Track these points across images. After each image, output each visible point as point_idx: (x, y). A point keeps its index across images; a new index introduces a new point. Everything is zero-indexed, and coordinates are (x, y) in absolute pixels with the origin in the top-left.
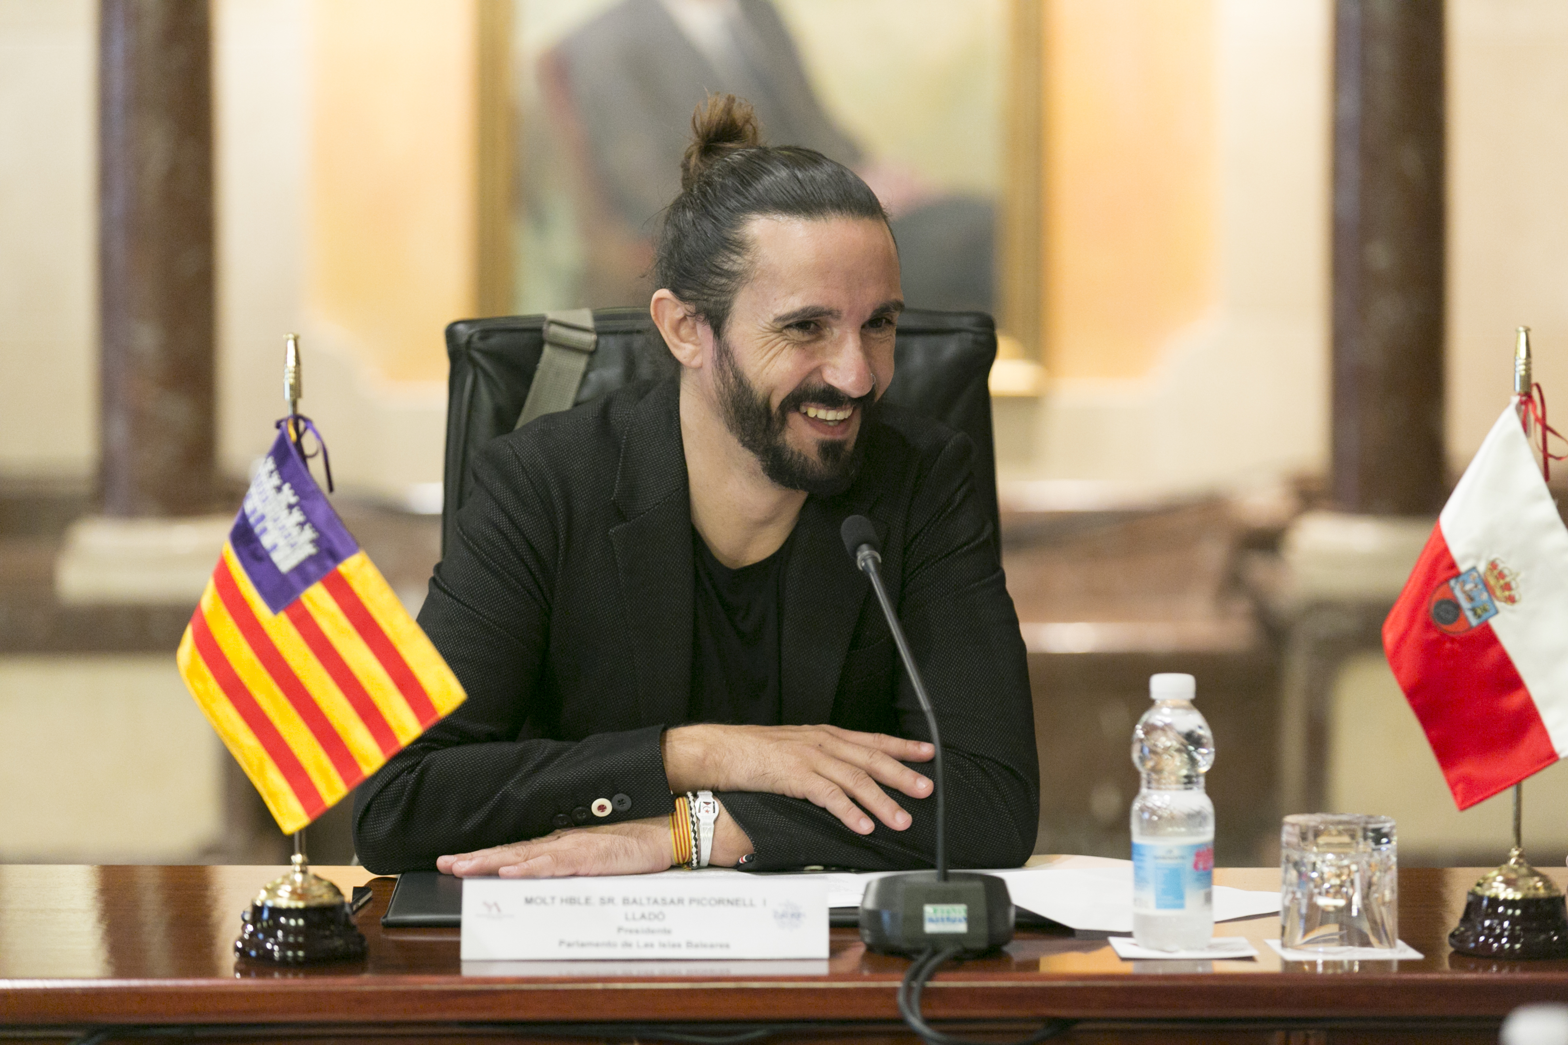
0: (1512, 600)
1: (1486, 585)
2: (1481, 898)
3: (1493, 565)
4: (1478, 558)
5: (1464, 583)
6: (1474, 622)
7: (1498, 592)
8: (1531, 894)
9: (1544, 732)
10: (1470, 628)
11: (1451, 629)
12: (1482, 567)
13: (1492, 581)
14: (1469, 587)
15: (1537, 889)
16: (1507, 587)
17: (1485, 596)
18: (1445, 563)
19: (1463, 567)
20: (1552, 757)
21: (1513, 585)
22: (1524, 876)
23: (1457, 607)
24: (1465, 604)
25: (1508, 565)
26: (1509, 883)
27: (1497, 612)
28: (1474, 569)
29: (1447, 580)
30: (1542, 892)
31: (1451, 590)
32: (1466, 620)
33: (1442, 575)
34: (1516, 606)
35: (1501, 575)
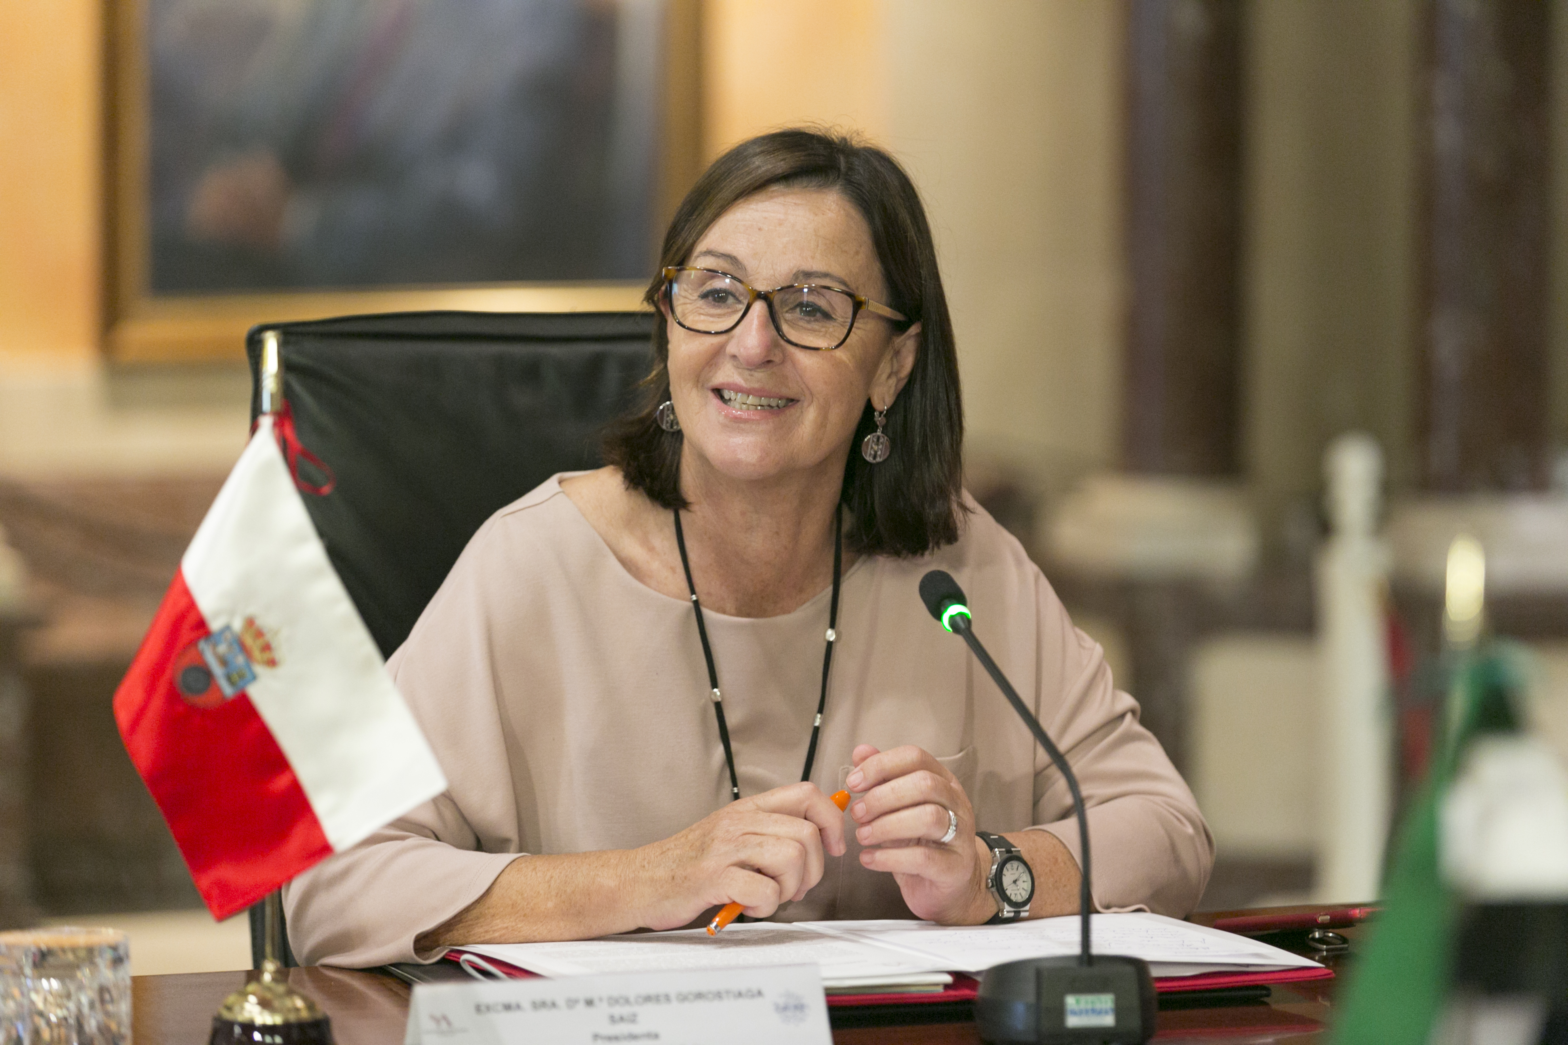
0: (272, 663)
1: (243, 648)
2: (230, 1024)
3: (250, 622)
4: (232, 613)
5: (215, 645)
6: (228, 691)
7: (257, 654)
8: (292, 1018)
9: (314, 822)
10: (223, 697)
11: (203, 700)
12: (237, 625)
13: (249, 641)
14: (222, 649)
15: (297, 1010)
16: (267, 648)
17: (240, 660)
18: (191, 620)
19: (215, 625)
20: (324, 850)
21: (274, 645)
22: (280, 996)
23: (208, 674)
24: (218, 670)
25: (266, 621)
26: (265, 1004)
27: (254, 677)
28: (227, 628)
29: (193, 642)
30: (305, 1015)
31: (200, 655)
32: (219, 690)
33: (186, 634)
34: (280, 671)
35: (259, 634)
